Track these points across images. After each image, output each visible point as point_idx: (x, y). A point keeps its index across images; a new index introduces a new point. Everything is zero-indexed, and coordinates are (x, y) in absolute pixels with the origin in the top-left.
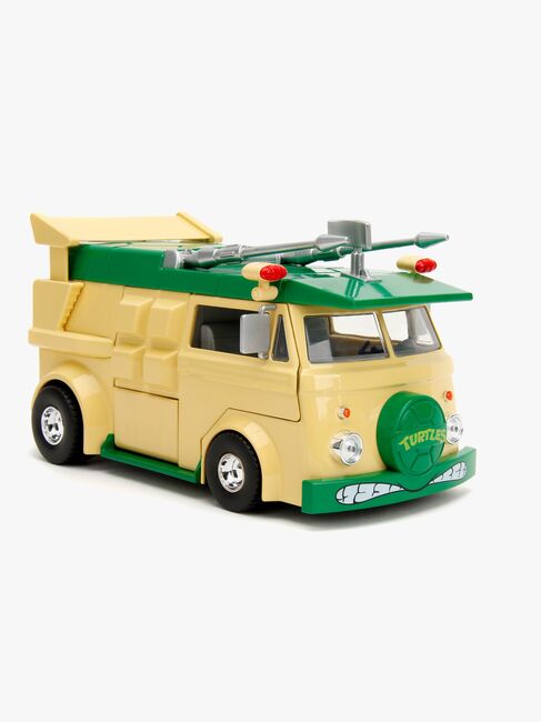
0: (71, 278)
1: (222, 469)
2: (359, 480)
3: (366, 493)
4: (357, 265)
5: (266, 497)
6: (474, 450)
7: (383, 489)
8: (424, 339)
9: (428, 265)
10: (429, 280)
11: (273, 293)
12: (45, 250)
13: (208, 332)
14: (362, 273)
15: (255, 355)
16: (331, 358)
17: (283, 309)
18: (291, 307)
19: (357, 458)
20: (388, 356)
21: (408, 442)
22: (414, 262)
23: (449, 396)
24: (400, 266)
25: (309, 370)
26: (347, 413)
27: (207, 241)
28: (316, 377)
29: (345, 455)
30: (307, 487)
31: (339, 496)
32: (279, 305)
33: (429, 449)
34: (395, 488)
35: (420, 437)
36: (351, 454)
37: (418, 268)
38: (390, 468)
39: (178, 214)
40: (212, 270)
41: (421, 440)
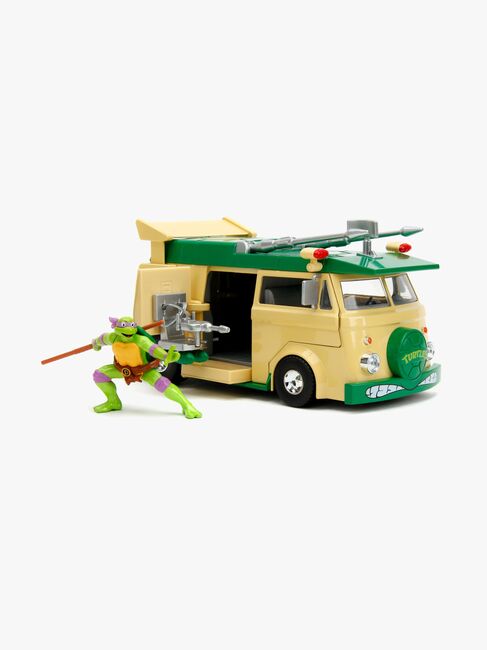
0: (166, 262)
1: (286, 380)
2: (379, 383)
3: (382, 391)
4: (367, 248)
5: (319, 396)
6: (440, 366)
7: (393, 388)
8: (405, 295)
9: (407, 248)
10: (407, 257)
11: (319, 267)
12: (148, 244)
13: (269, 293)
14: (370, 253)
15: (310, 307)
16: (356, 307)
17: (326, 276)
18: (332, 275)
19: (377, 369)
20: (390, 305)
21: (407, 358)
22: (398, 246)
23: (426, 330)
24: (388, 249)
25: (346, 314)
26: (370, 341)
27: (246, 236)
28: (350, 318)
29: (369, 367)
30: (349, 388)
31: (368, 393)
32: (323, 274)
33: (418, 364)
34: (400, 388)
35: (413, 355)
36: (373, 366)
37: (400, 250)
38: (395, 375)
39: (224, 219)
40: (270, 254)
41: (414, 357)
